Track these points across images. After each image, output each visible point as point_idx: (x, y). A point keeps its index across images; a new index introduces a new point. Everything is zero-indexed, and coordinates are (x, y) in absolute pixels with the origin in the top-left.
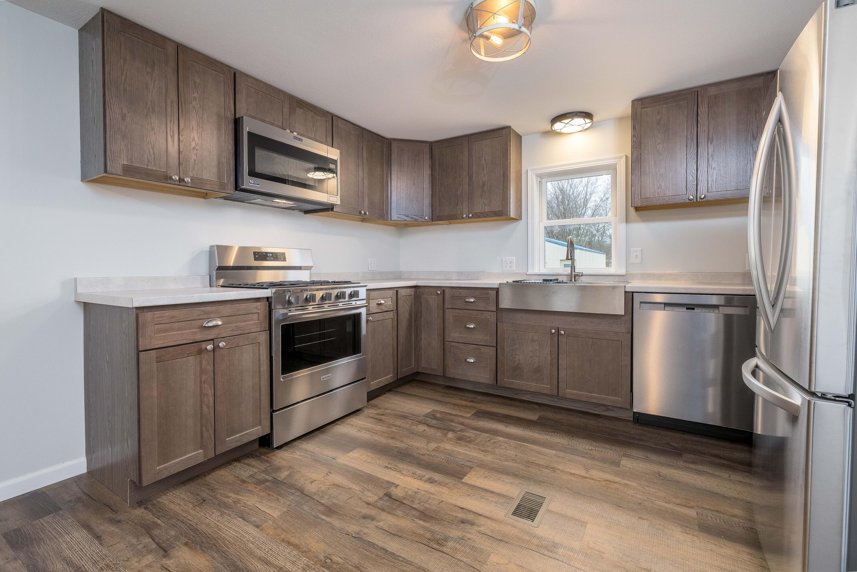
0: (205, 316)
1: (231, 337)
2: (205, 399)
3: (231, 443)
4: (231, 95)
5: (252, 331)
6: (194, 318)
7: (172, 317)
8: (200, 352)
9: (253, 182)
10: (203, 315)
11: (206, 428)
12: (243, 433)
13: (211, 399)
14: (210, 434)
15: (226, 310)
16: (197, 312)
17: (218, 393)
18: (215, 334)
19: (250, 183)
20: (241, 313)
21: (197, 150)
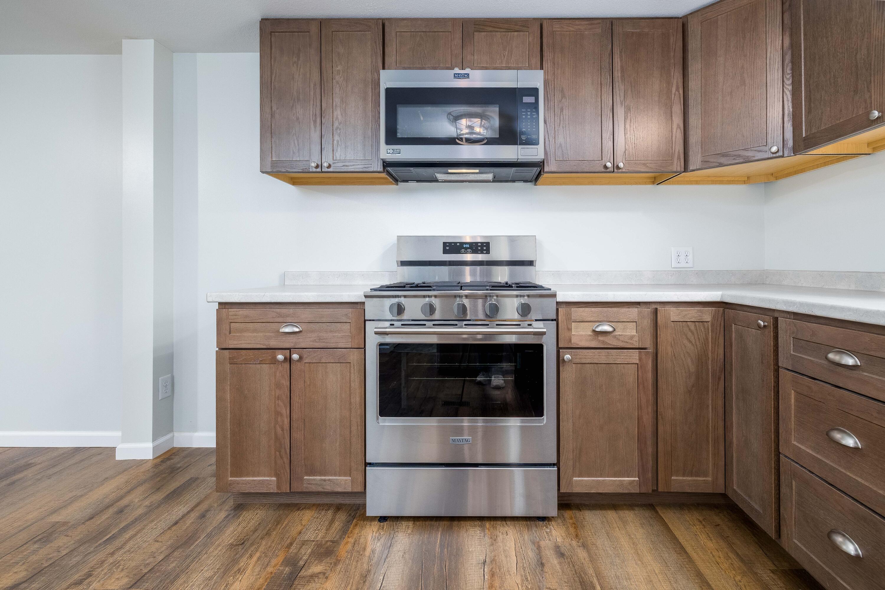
0: (280, 320)
1: (311, 349)
2: (279, 419)
3: (309, 484)
4: (379, 51)
5: (339, 346)
6: (268, 320)
7: (246, 317)
8: (274, 361)
9: (392, 150)
10: (278, 317)
11: (280, 454)
12: (327, 478)
13: (286, 421)
14: (284, 463)
15: (306, 314)
16: (271, 313)
17: (295, 416)
18: (292, 342)
19: (387, 153)
20: (324, 320)
21: (340, 129)
